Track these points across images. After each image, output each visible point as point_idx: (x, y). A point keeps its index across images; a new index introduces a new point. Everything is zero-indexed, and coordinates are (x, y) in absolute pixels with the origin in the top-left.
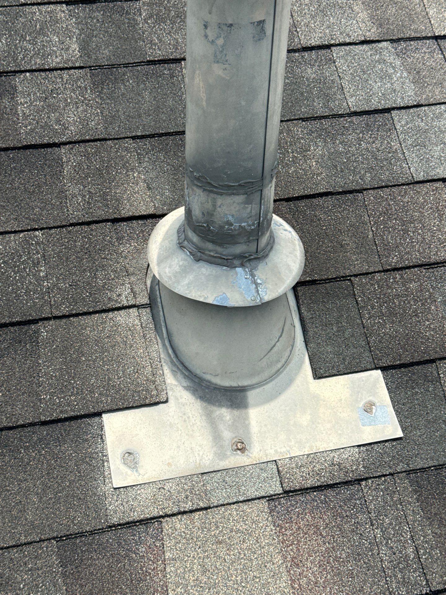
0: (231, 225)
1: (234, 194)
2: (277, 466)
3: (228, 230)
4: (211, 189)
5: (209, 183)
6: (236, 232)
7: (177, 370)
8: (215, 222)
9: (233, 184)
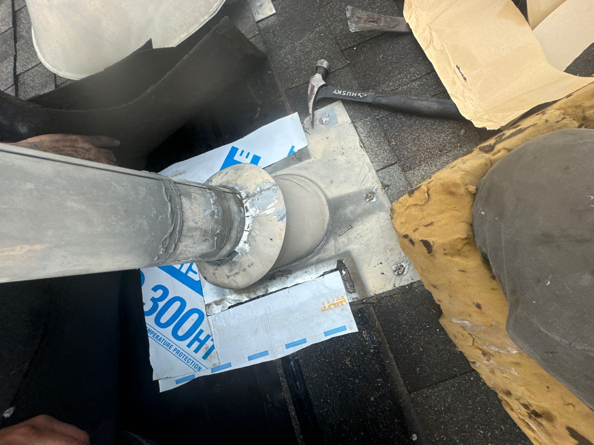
0: (213, 212)
1: (181, 209)
2: (380, 170)
3: (219, 215)
4: (177, 233)
5: (171, 235)
6: (220, 208)
7: (324, 249)
8: (212, 228)
9: (170, 209)
